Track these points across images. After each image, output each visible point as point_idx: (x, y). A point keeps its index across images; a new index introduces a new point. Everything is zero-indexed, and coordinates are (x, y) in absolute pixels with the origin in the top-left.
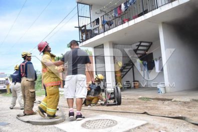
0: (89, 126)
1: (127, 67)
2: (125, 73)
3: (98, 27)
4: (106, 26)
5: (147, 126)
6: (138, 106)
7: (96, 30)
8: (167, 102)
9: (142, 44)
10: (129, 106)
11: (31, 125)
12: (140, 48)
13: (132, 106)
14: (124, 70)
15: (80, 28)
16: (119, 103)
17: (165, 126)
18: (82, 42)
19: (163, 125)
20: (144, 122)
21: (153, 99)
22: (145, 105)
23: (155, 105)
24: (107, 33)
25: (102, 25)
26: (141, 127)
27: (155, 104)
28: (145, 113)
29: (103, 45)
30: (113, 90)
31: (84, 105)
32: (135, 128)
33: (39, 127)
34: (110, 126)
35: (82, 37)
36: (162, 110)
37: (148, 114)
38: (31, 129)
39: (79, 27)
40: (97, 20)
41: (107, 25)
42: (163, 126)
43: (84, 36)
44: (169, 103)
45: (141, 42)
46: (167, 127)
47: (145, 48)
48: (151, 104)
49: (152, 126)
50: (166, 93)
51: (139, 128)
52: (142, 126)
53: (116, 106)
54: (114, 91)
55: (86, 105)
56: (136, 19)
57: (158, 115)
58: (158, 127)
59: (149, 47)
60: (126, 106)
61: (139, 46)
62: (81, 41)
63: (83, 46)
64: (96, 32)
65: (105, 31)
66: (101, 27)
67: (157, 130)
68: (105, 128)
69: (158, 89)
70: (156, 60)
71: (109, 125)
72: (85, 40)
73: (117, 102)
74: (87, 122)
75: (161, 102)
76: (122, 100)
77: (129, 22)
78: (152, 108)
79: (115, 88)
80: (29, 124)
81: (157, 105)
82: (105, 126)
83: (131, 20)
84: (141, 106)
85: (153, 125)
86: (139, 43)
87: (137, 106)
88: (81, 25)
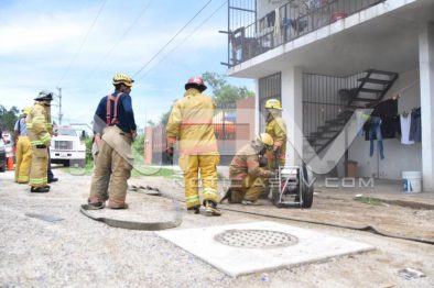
0: (231, 241)
1: (332, 129)
2: (326, 141)
3: (272, 33)
4: (291, 31)
5: (371, 256)
6: (352, 214)
7: (267, 40)
8: (423, 213)
9: (373, 76)
10: (331, 212)
11: (106, 226)
12: (367, 85)
13: (338, 213)
14: (325, 135)
15: (231, 34)
16: (307, 204)
17: (420, 259)
18: (234, 65)
19: (414, 257)
20: (365, 246)
21: (390, 202)
22: (368, 214)
23: (393, 216)
24: (290, 46)
25: (281, 27)
26: (357, 256)
27: (395, 213)
28: (368, 229)
29: (280, 74)
30: (295, 172)
31: (226, 201)
32: (342, 256)
33: (122, 232)
34: (279, 245)
35: (235, 54)
36: (412, 226)
37: (376, 233)
38: (103, 234)
39: (229, 32)
40: (271, 16)
41: (293, 30)
42: (414, 260)
43: (239, 52)
44: (429, 215)
45: (370, 72)
46: (425, 263)
47: (380, 87)
48: (384, 212)
49: (384, 257)
50: (422, 191)
51: (351, 256)
52: (361, 253)
53: (300, 210)
54: (298, 175)
55: (231, 202)
56: (362, 13)
57: (401, 235)
58: (399, 260)
59: (389, 85)
60: (323, 212)
61: (364, 80)
62: (231, 63)
63: (234, 75)
64: (267, 44)
65: (286, 41)
66: (277, 31)
67: (397, 266)
68: (269, 247)
69: (405, 182)
70: (405, 116)
71: (278, 242)
72: (241, 62)
73: (301, 202)
74: (228, 231)
75: (410, 210)
76: (315, 200)
77: (347, 19)
78: (384, 222)
79: (301, 170)
80: (102, 224)
81: (398, 217)
82: (269, 243)
83: (351, 14)
84: (359, 215)
85: (387, 253)
86: (366, 74)
87: (349, 214)
88: (233, 29)
